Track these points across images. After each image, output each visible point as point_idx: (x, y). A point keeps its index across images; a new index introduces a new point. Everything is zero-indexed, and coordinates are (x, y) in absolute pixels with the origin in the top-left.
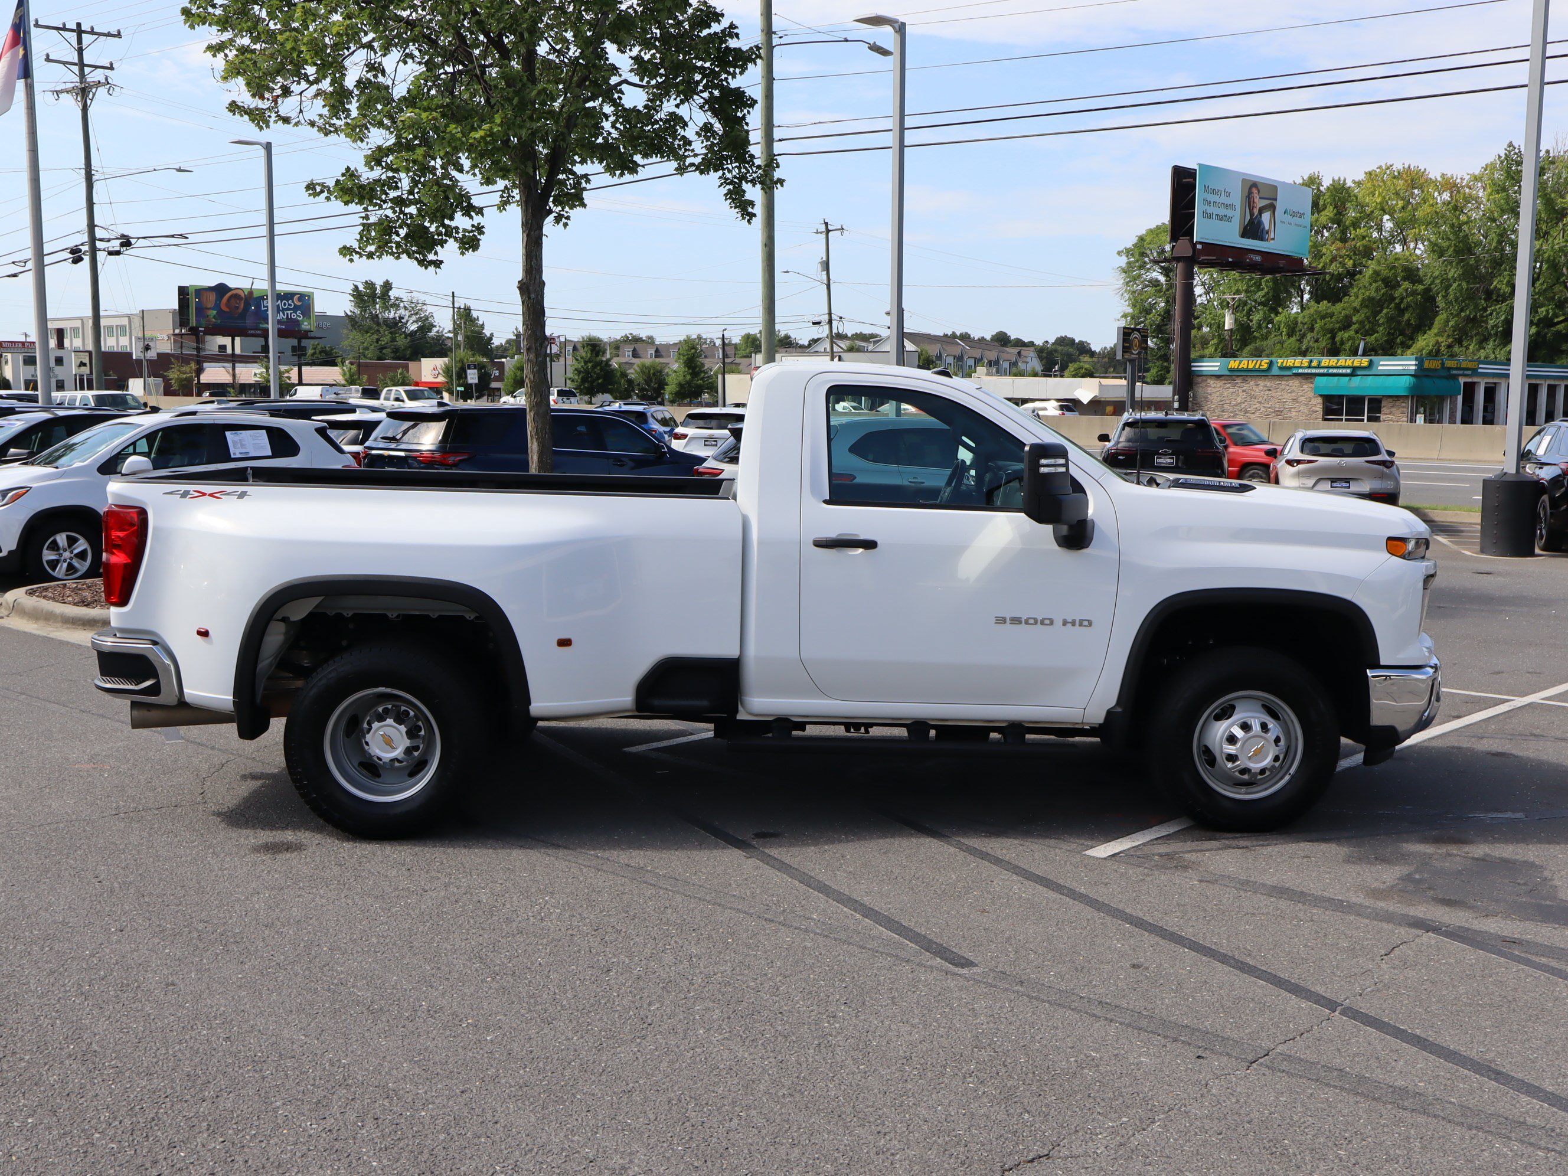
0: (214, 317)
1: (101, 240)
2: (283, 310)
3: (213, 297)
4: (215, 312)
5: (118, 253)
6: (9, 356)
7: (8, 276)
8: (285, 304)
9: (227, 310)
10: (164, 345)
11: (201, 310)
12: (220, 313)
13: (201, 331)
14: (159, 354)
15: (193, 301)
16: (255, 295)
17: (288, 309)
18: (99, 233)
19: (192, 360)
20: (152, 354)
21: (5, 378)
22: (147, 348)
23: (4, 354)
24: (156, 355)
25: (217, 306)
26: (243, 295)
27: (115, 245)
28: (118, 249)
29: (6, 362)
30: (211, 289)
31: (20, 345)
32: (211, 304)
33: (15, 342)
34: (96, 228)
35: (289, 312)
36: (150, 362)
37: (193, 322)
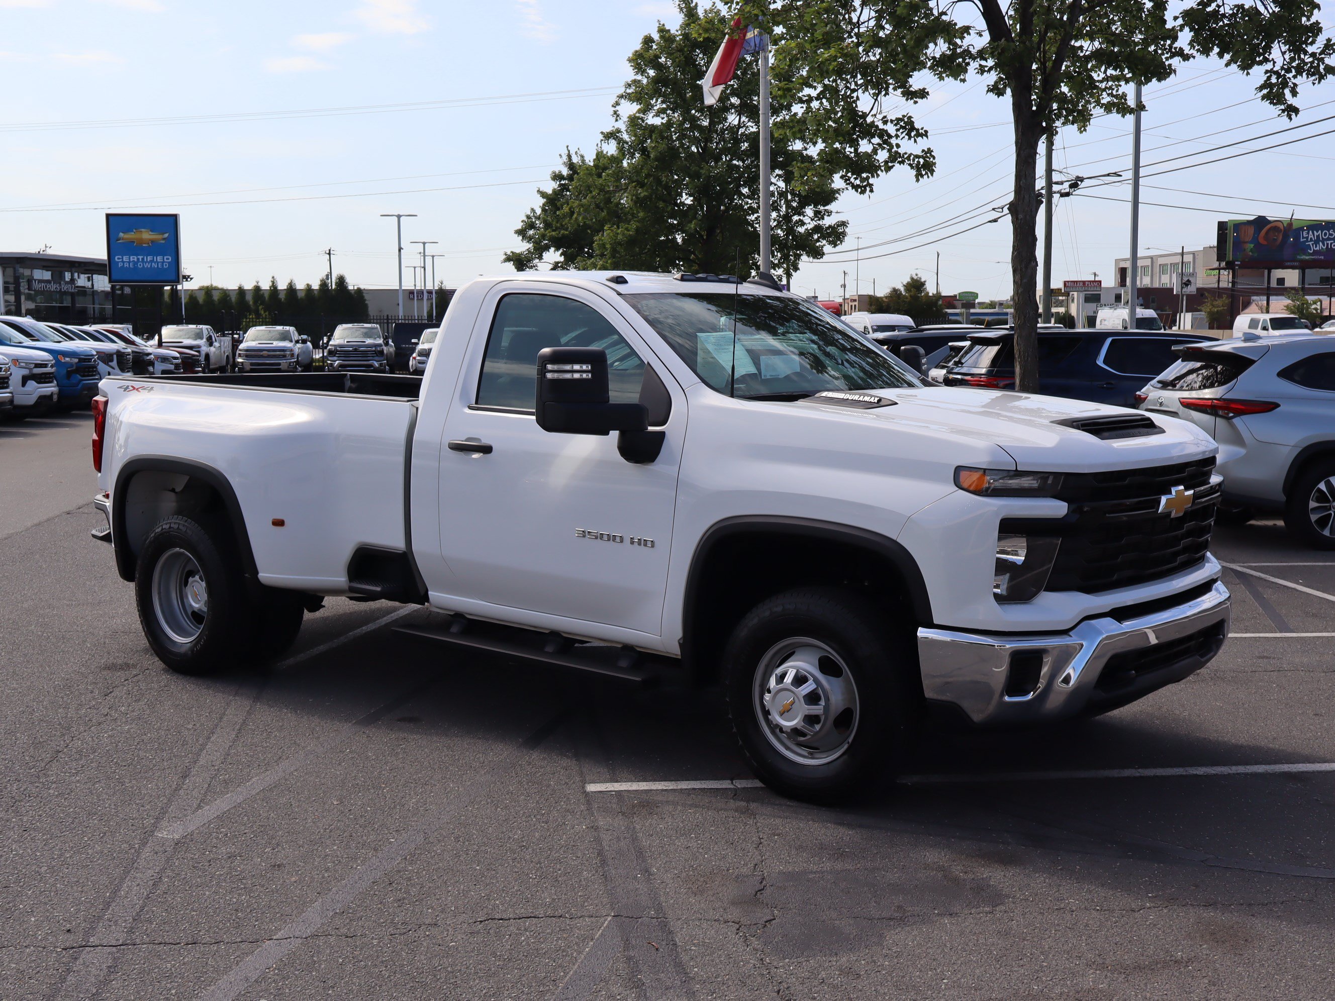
0: (1251, 250)
1: (1057, 183)
2: (1323, 241)
3: (1251, 230)
4: (1252, 246)
5: (1067, 194)
6: (1075, 293)
7: (990, 222)
8: (1325, 234)
9: (1265, 243)
10: (1204, 279)
11: (1238, 244)
12: (1258, 246)
13: (1237, 265)
14: (1198, 289)
15: (1231, 235)
16: (1295, 226)
17: (1329, 239)
18: (1056, 177)
19: (1225, 294)
20: (1191, 290)
21: (1070, 315)
22: (1187, 283)
23: (1071, 293)
24: (1195, 290)
25: (1255, 240)
26: (1282, 227)
27: (1065, 187)
28: (1067, 190)
29: (1073, 301)
30: (1249, 222)
31: (1081, 284)
32: (1249, 238)
33: (1077, 282)
34: (1053, 173)
35: (1329, 242)
36: (1189, 297)
37: (1230, 256)
